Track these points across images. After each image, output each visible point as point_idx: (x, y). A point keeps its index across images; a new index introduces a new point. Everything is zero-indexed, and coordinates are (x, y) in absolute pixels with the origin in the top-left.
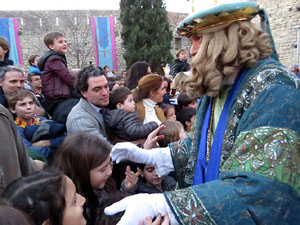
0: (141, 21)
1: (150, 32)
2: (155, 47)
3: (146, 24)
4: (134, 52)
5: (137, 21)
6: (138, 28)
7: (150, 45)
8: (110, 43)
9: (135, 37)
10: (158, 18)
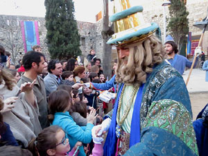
0: (61, 28)
1: (66, 35)
2: (70, 45)
3: (64, 30)
4: (56, 48)
5: (58, 28)
7: (66, 44)
8: (35, 40)
9: (57, 38)
10: (71, 28)
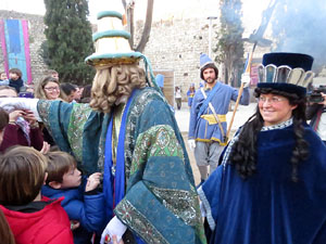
0: (68, 38)
3: (73, 41)
4: (62, 66)
6: (65, 44)
7: (76, 61)
